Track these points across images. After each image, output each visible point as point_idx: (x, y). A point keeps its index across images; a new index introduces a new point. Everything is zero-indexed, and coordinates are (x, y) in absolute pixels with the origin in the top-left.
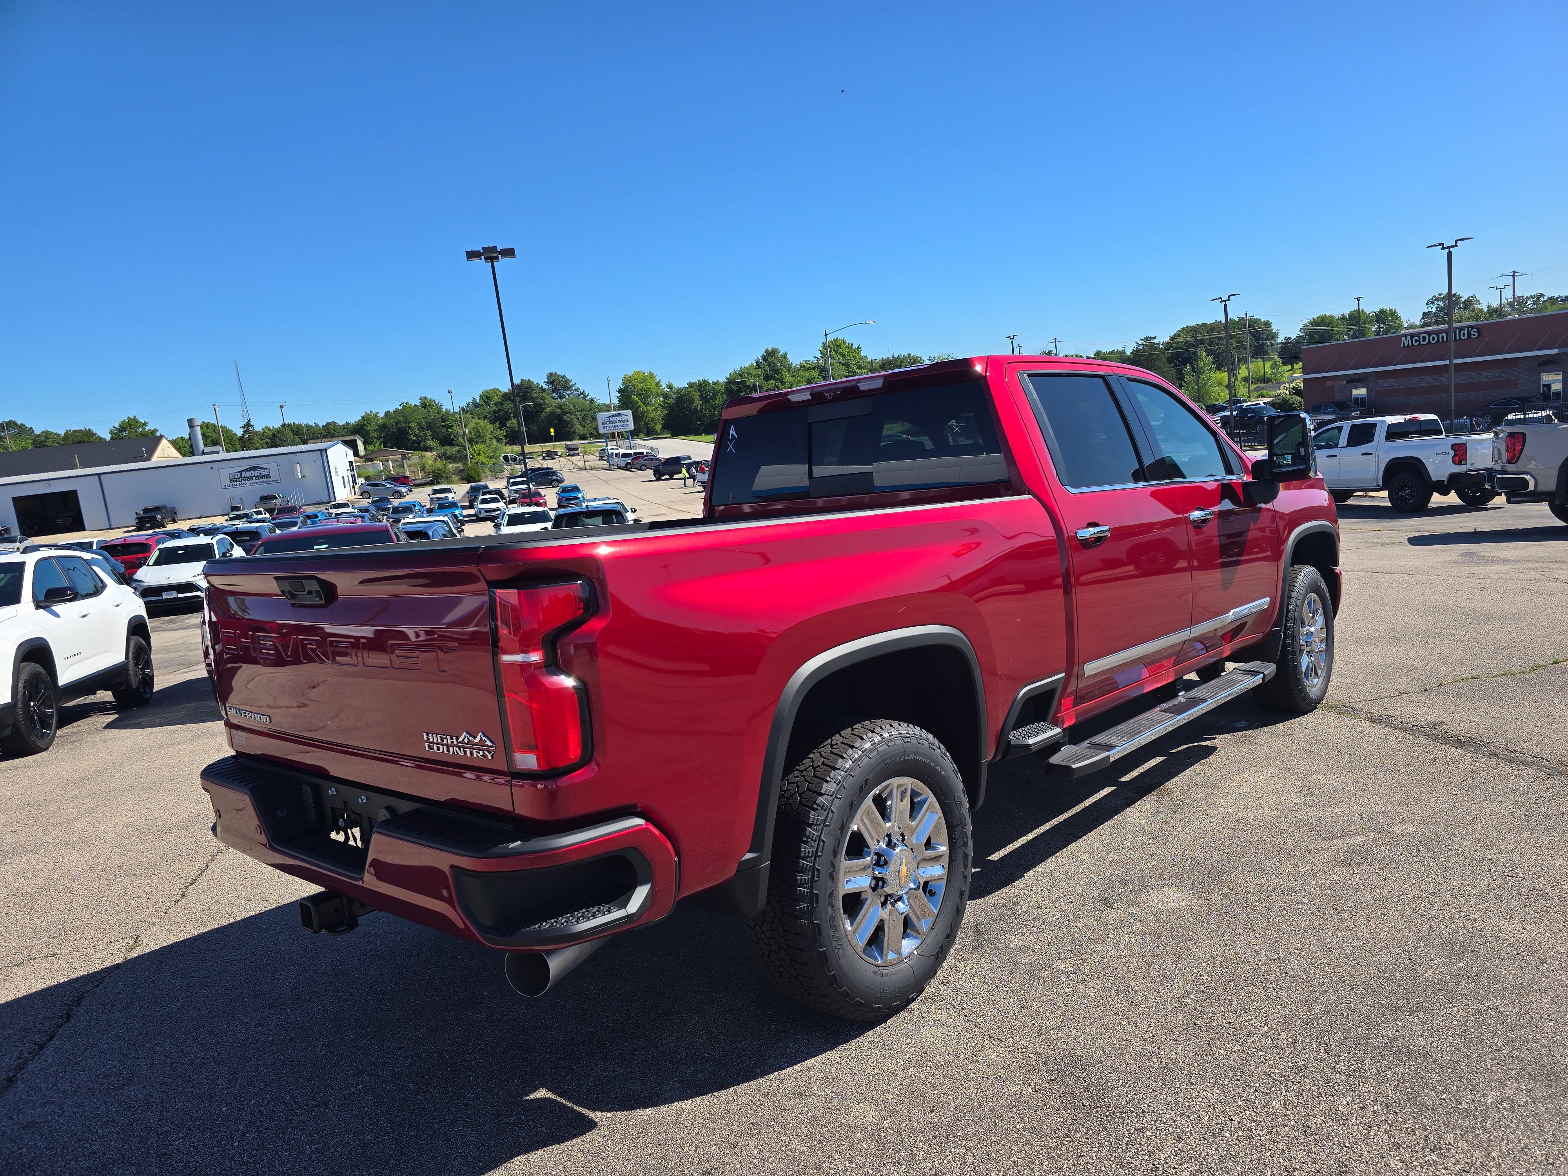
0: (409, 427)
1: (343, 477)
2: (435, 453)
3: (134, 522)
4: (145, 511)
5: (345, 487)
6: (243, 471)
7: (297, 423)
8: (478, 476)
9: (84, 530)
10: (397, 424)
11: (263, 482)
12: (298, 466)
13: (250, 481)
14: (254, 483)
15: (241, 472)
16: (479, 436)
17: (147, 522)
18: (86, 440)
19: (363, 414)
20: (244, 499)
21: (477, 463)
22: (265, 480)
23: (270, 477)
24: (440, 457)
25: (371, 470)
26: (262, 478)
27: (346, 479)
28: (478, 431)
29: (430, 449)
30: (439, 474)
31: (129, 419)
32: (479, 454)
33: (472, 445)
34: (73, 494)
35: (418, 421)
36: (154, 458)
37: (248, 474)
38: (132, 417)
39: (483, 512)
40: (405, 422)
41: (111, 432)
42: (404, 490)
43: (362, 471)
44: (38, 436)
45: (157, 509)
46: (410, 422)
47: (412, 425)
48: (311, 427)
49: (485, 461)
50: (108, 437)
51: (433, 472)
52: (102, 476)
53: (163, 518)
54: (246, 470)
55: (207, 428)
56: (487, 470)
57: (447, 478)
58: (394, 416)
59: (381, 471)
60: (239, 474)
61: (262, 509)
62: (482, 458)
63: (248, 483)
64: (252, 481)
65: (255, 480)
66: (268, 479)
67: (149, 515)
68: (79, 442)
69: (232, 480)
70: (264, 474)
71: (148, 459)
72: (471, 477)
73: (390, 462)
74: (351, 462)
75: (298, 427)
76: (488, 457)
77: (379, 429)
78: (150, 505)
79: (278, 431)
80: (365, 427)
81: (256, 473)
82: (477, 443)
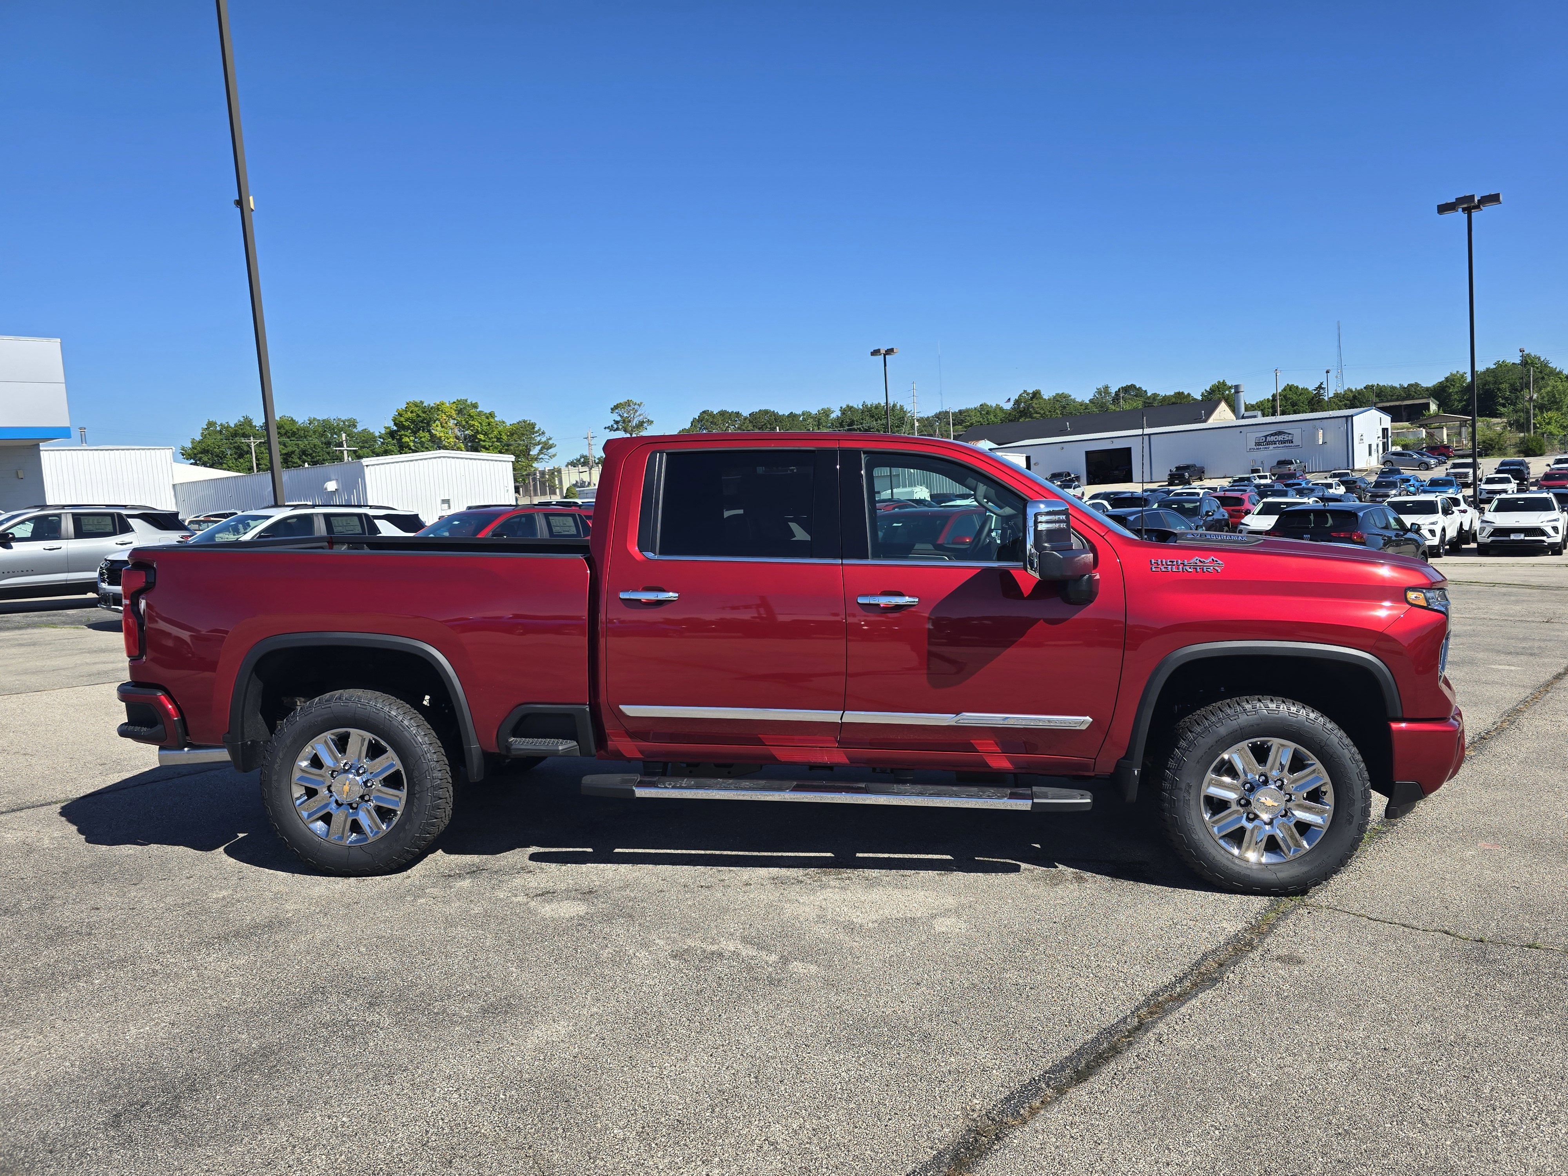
0: (1499, 389)
1: (1370, 446)
2: (1505, 420)
3: (1166, 478)
4: (1178, 468)
5: (1370, 454)
6: (1268, 435)
7: (1381, 384)
8: (1540, 449)
9: (1132, 482)
10: (1485, 385)
11: (1284, 447)
12: (1321, 432)
13: (1274, 446)
14: (1277, 447)
15: (1266, 437)
16: (1555, 402)
17: (1177, 479)
18: (1179, 402)
19: (1448, 375)
20: (1265, 463)
21: (1543, 434)
22: (1287, 445)
23: (1292, 442)
24: (1511, 425)
25: (1411, 437)
26: (1285, 443)
27: (1374, 447)
28: (1554, 396)
29: (1500, 415)
30: (1491, 445)
31: (1219, 382)
32: (1549, 423)
33: (1542, 413)
34: (1128, 450)
35: (1512, 381)
36: (1211, 421)
37: (1273, 438)
38: (1222, 381)
39: (1484, 492)
40: (1495, 383)
41: (1202, 395)
42: (1433, 461)
43: (1398, 440)
44: (1149, 398)
45: (1187, 468)
46: (1501, 383)
47: (1503, 386)
48: (1395, 388)
49: (1555, 432)
50: (1200, 398)
51: (1484, 442)
52: (1152, 436)
53: (1190, 476)
54: (1272, 435)
55: (1290, 390)
56: (1556, 442)
57: (1500, 449)
58: (1483, 377)
59: (1422, 439)
60: (1264, 438)
61: (1268, 474)
62: (1552, 428)
63: (1271, 447)
64: (1275, 446)
65: (1278, 445)
66: (1291, 445)
67: (1180, 472)
68: (1173, 403)
69: (1257, 444)
70: (1287, 439)
71: (1205, 421)
72: (1530, 449)
73: (1445, 431)
74: (1385, 430)
75: (1381, 389)
76: (1561, 426)
77: (1462, 391)
78: (1182, 464)
79: (1360, 392)
80: (1447, 389)
81: (1280, 438)
82: (1550, 409)
